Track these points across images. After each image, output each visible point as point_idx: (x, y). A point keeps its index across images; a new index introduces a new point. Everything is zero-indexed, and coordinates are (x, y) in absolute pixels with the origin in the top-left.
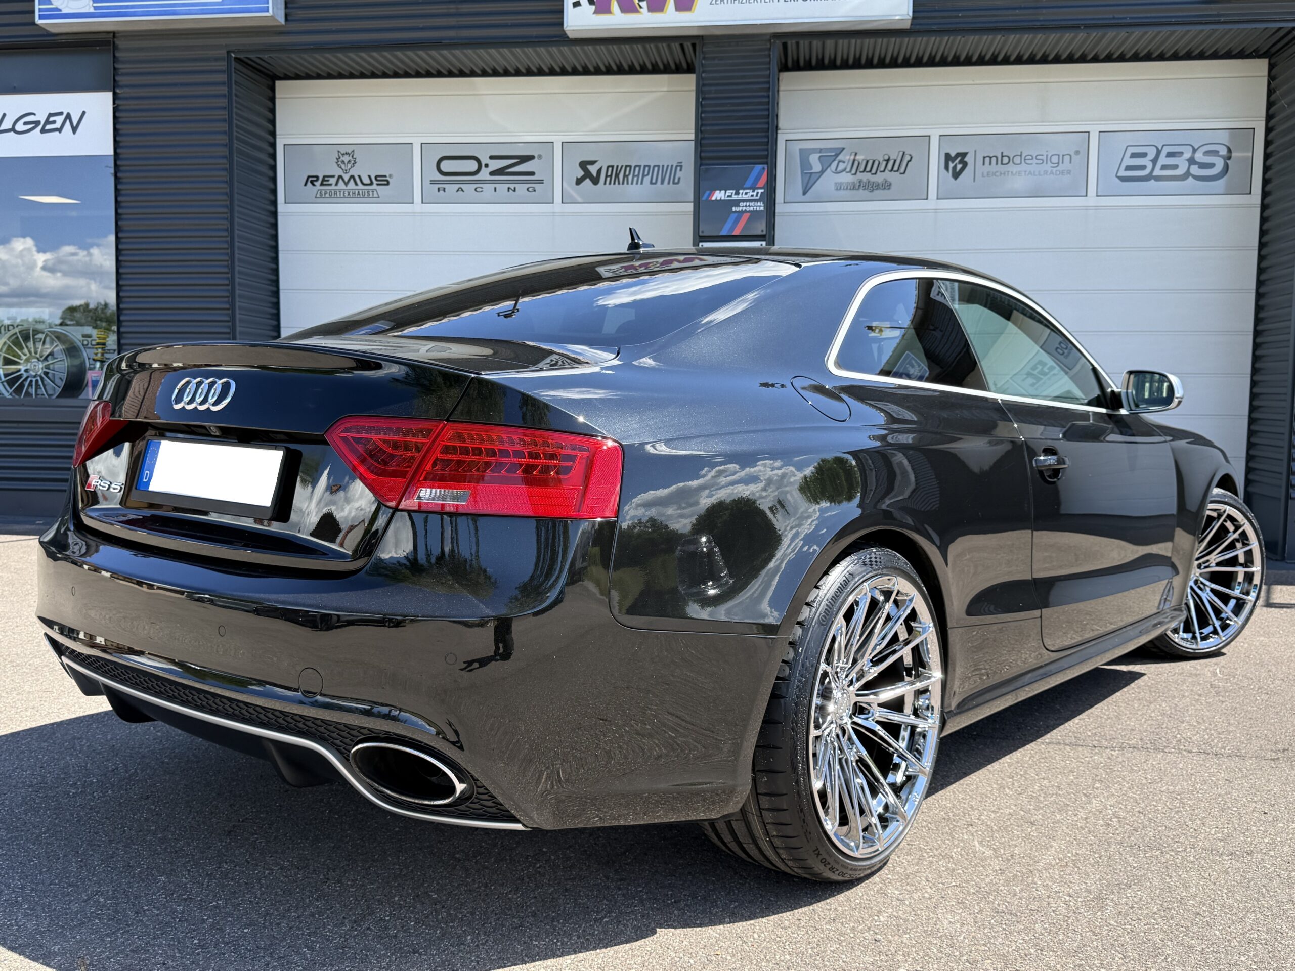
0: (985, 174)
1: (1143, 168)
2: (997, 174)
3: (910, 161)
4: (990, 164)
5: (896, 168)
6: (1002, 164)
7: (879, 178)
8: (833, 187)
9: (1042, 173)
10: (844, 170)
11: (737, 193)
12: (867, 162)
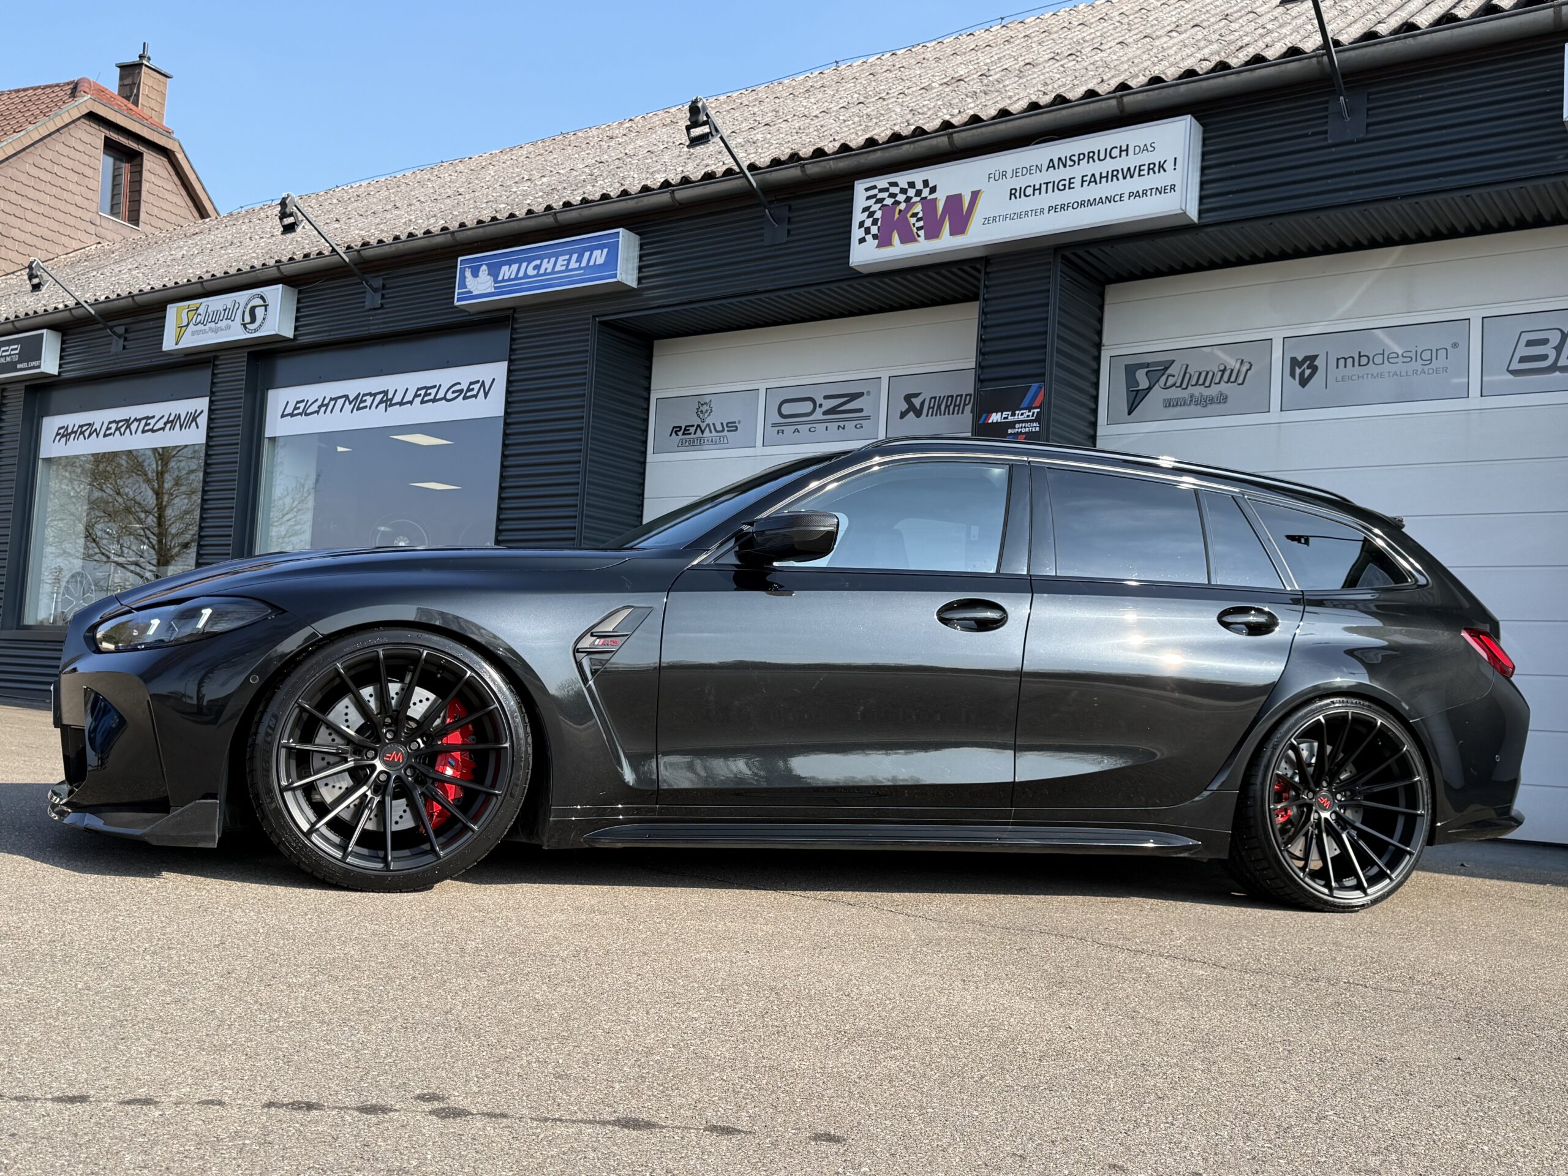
0: (1340, 379)
1: (1545, 357)
2: (1354, 378)
3: (1250, 369)
4: (1345, 367)
5: (1232, 379)
6: (1360, 365)
7: (1214, 390)
8: (1161, 404)
9: (1410, 373)
10: (1174, 385)
11: (1013, 415)
12: (1200, 374)
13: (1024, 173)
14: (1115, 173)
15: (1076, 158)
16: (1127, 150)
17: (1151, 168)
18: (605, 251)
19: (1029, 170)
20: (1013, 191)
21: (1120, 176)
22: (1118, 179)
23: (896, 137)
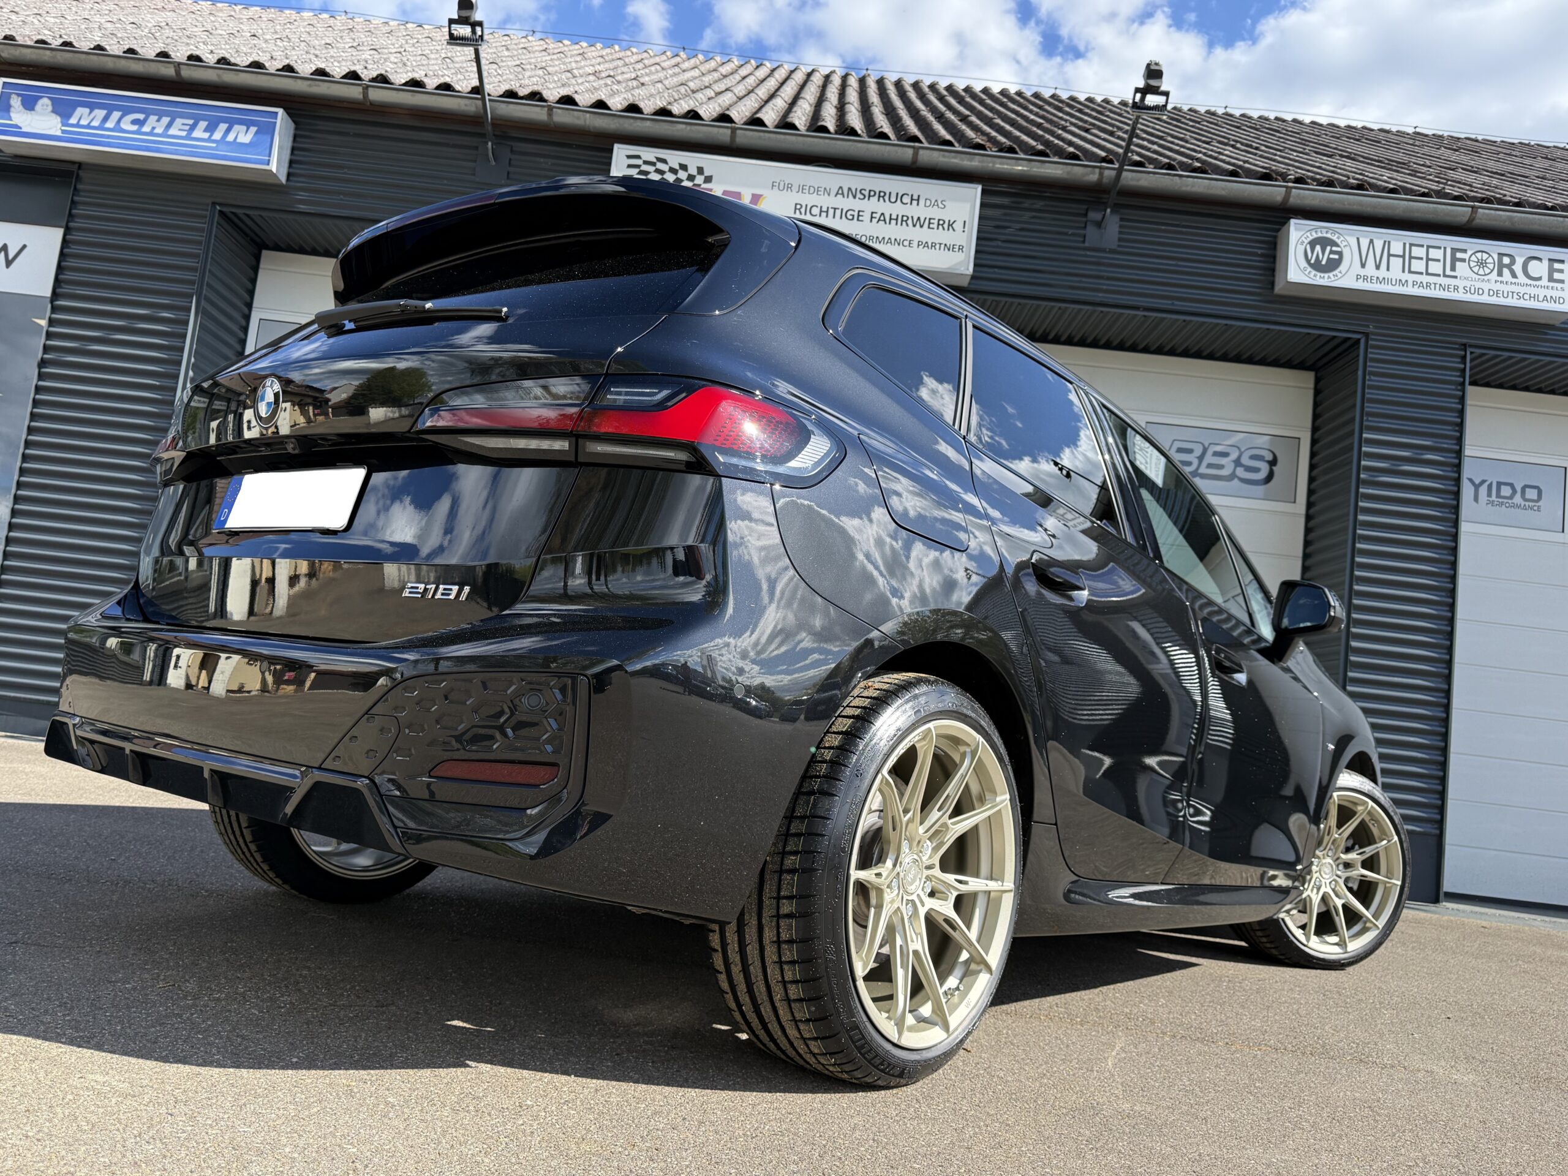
1: (1189, 463)
13: (811, 191)
14: (905, 218)
15: (866, 193)
16: (918, 200)
17: (940, 224)
18: (253, 129)
19: (817, 191)
20: (798, 207)
21: (910, 222)
22: (907, 225)
23: (664, 112)
